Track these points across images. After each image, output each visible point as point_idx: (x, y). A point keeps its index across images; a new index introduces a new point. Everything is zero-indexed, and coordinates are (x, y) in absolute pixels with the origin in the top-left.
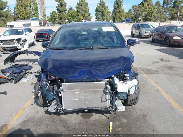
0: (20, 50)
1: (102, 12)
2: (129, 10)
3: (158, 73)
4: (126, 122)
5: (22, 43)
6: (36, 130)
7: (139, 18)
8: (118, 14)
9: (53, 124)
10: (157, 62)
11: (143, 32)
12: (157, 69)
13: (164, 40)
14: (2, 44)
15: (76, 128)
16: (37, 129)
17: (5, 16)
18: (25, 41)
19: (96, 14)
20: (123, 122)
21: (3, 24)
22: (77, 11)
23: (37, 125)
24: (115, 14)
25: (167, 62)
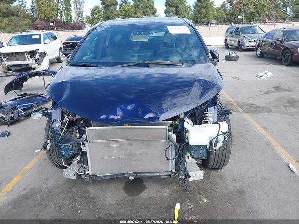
0: (35, 71)
1: (177, 7)
2: (222, 4)
3: (269, 112)
4: (206, 204)
5: (39, 59)
6: (38, 215)
7: (240, 17)
8: (203, 11)
9: (71, 203)
10: (268, 92)
11: (245, 41)
12: (268, 105)
13: (282, 54)
14: (5, 59)
15: (112, 212)
16: (41, 213)
17: (16, 14)
18: (43, 55)
19: (166, 10)
20: (200, 203)
21: (13, 27)
22: (135, 6)
23: (42, 204)
24: (198, 11)
25: (285, 93)
